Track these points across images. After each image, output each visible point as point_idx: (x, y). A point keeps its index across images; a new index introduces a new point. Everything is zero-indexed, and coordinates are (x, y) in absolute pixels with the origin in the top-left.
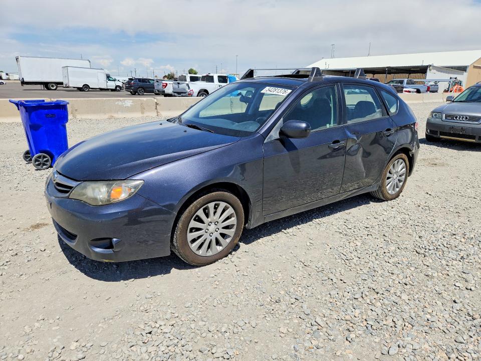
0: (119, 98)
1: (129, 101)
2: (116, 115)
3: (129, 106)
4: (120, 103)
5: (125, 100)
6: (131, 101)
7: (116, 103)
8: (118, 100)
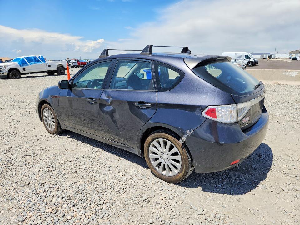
0: (287, 70)
1: (295, 72)
2: (280, 82)
3: (294, 76)
4: (287, 73)
5: (292, 71)
6: (297, 72)
7: (283, 73)
8: (286, 71)
